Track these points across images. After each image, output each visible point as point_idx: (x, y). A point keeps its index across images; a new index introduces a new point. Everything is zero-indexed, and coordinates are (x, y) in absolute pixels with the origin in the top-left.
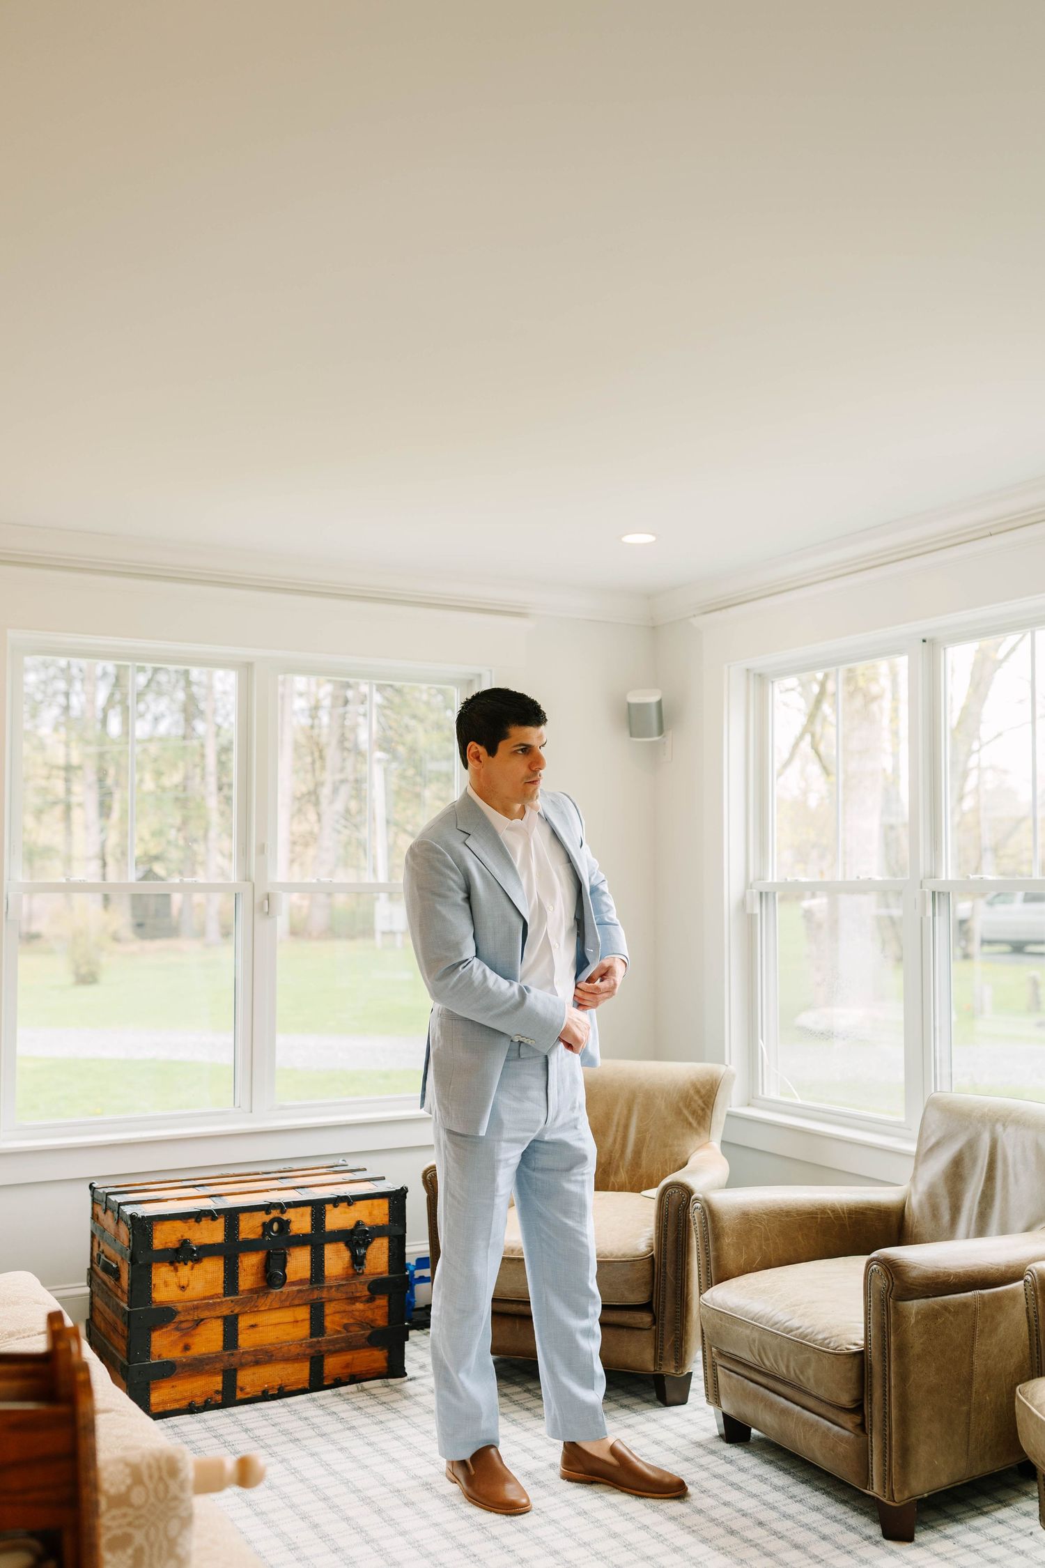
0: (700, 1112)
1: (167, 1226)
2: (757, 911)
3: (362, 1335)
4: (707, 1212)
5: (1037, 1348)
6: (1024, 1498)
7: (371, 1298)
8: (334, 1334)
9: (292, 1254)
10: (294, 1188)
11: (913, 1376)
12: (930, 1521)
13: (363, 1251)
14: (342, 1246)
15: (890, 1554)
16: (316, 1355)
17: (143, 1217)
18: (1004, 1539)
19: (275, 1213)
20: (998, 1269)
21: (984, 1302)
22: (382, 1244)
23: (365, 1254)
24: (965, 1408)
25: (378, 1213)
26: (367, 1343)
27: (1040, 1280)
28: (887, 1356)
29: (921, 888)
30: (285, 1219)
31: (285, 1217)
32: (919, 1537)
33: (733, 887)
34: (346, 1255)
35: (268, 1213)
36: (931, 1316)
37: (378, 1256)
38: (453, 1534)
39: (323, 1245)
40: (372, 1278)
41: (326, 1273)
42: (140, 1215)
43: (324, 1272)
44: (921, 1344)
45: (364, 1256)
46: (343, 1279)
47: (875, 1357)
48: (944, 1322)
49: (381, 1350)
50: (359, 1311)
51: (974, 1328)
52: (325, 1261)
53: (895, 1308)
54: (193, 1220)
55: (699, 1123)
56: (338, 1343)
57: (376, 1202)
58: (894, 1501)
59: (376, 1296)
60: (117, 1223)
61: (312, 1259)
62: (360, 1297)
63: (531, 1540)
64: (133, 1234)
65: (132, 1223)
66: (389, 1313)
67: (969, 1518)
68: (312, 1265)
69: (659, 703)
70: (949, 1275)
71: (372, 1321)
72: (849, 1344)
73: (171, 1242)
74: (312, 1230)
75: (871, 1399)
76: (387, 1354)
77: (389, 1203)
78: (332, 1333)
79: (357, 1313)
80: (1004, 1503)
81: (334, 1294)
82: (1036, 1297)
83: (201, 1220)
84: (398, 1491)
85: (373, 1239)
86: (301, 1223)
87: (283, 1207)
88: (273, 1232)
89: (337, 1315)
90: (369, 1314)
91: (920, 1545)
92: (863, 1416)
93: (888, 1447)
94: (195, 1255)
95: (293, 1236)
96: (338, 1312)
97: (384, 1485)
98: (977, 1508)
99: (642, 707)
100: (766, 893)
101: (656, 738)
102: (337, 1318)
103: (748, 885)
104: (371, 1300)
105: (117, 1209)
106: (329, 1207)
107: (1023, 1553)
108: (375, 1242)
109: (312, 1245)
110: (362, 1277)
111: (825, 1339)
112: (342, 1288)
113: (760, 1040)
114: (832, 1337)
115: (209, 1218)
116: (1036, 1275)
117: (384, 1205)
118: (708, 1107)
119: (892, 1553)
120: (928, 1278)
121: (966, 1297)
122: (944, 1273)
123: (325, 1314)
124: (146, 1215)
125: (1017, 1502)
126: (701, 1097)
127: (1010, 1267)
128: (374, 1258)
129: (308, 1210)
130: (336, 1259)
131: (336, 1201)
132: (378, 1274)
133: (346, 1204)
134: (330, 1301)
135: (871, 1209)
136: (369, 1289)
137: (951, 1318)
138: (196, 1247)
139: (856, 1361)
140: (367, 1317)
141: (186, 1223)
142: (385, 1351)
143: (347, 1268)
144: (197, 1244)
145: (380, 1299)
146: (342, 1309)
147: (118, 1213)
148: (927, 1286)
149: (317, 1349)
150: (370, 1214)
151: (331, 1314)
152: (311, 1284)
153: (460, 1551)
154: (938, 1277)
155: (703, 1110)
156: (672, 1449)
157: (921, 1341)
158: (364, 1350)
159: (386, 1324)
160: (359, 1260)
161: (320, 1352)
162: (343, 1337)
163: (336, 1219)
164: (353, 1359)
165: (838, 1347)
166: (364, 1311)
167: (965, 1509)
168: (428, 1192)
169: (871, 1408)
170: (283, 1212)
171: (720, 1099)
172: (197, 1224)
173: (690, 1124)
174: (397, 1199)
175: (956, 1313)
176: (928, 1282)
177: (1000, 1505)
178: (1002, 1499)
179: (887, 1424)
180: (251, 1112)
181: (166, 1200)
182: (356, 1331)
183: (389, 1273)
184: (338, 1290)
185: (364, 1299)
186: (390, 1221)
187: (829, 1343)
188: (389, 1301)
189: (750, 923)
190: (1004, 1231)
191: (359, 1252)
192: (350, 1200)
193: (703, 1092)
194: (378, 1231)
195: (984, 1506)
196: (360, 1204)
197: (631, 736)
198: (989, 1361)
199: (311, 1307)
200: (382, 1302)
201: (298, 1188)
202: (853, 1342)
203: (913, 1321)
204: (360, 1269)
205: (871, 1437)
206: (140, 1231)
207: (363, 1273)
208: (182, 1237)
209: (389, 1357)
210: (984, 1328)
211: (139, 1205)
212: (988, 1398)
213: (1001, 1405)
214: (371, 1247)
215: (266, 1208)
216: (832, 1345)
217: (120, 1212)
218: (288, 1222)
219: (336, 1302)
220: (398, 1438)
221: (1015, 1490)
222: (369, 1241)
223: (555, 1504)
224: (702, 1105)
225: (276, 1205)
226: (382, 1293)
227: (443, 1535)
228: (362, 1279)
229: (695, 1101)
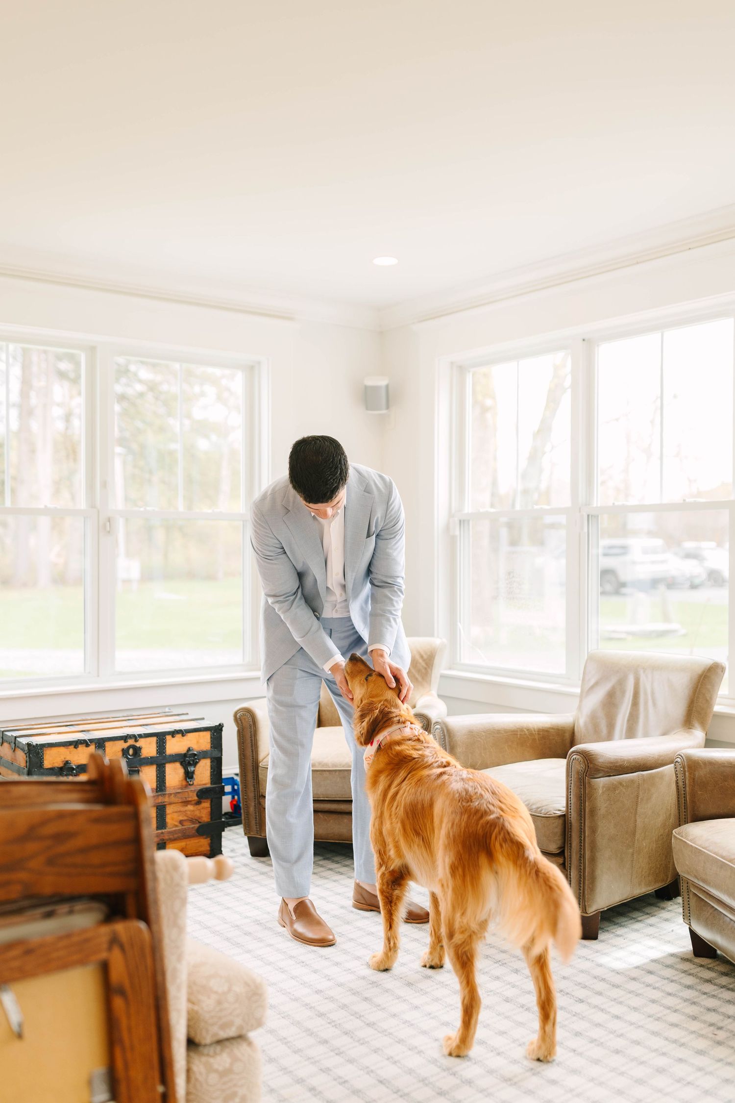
0: (423, 671)
1: (55, 750)
2: (457, 533)
3: (193, 828)
4: (445, 731)
5: (685, 806)
6: (663, 911)
7: (198, 802)
8: (173, 828)
9: (143, 771)
10: (141, 725)
11: (600, 829)
12: (605, 927)
13: (192, 769)
14: (178, 765)
15: (584, 947)
16: (161, 842)
17: (37, 744)
18: (655, 935)
19: (131, 742)
20: (653, 757)
21: (644, 780)
22: (206, 763)
23: (194, 771)
24: (631, 850)
25: (203, 742)
26: (196, 833)
27: (687, 760)
28: (583, 816)
29: (580, 512)
30: (138, 746)
31: (138, 745)
32: (601, 936)
33: (440, 516)
34: (181, 771)
35: (126, 741)
36: (613, 788)
37: (203, 773)
38: (284, 950)
39: (165, 764)
40: (199, 788)
41: (167, 784)
42: (34, 744)
43: (165, 784)
44: (606, 807)
45: (193, 772)
46: (179, 789)
47: (573, 817)
48: (619, 793)
49: (206, 838)
50: (190, 811)
51: (638, 797)
52: (167, 776)
53: (589, 783)
54: (73, 746)
55: (423, 678)
56: (176, 834)
57: (202, 734)
58: (586, 913)
59: (202, 800)
60: (14, 751)
61: (157, 774)
62: (191, 801)
63: (339, 951)
64: (30, 757)
65: (28, 749)
66: (211, 812)
67: (631, 924)
68: (157, 779)
69: (387, 386)
70: (624, 761)
71: (199, 818)
72: (556, 810)
73: (57, 763)
74: (157, 753)
75: (571, 846)
76: (210, 841)
77: (211, 735)
78: (171, 826)
79: (189, 813)
80: (651, 915)
81: (173, 799)
82: (685, 771)
83: (78, 747)
84: (237, 926)
85: (199, 760)
86: (149, 749)
87: (135, 737)
88: (130, 756)
89: (175, 814)
90: (197, 813)
91: (602, 941)
92: (565, 858)
93: (582, 877)
94: (75, 772)
95: (144, 758)
96: (176, 812)
97: (225, 923)
98: (634, 918)
99: (376, 389)
100: (464, 521)
101: (384, 412)
102: (175, 816)
103: (451, 515)
104: (198, 803)
105: (13, 741)
106: (168, 737)
107: (669, 942)
108: (201, 762)
109: (157, 765)
110: (192, 786)
111: (538, 808)
112: (178, 795)
113: (459, 624)
114: (543, 806)
115: (84, 745)
116: (684, 757)
117: (207, 736)
118: (429, 667)
119: (585, 946)
120: (611, 763)
121: (633, 776)
122: (621, 759)
123: (167, 813)
124: (38, 743)
125: (659, 914)
126: (424, 660)
127: (660, 756)
128: (201, 774)
129: (154, 739)
130: (174, 774)
131: (173, 733)
132: (204, 785)
133: (180, 735)
134: (170, 804)
135: (553, 728)
136: (197, 796)
137: (624, 790)
138: (75, 766)
139: (561, 821)
140: (195, 815)
141: (68, 749)
142: (209, 839)
143: (182, 780)
144: (76, 764)
145: (204, 802)
146: (179, 809)
147: (15, 743)
148: (610, 768)
149: (161, 838)
150: (198, 742)
151: (171, 813)
152: (157, 792)
153: (292, 960)
154: (617, 762)
155: (426, 669)
156: (421, 893)
157: (605, 805)
158: (193, 839)
159: (209, 820)
160: (190, 775)
161: (163, 840)
162: (179, 829)
163: (174, 746)
164: (186, 845)
165: (548, 812)
166: (194, 811)
167: (626, 919)
168: (238, 727)
169: (570, 852)
170: (136, 741)
171: (436, 661)
172: (75, 749)
173: (417, 679)
174: (216, 732)
175: (627, 786)
176: (611, 765)
177: (648, 916)
178: (649, 912)
179: (582, 862)
180: (98, 676)
181: (50, 734)
182: (189, 825)
183: (211, 784)
184: (176, 796)
185: (193, 802)
186: (211, 747)
187: (542, 810)
188: (211, 804)
189: (452, 542)
190: (646, 735)
191: (191, 769)
192: (183, 733)
193: (425, 657)
194: (203, 755)
195: (638, 917)
196: (190, 735)
197: (367, 409)
198: (646, 819)
199: (157, 808)
200: (206, 804)
201: (144, 725)
202: (558, 809)
203: (600, 792)
204: (191, 781)
205: (570, 872)
206: (35, 754)
207: (193, 784)
208: (65, 759)
209: (211, 843)
210: (643, 797)
211: (30, 738)
212: (644, 844)
213: (652, 849)
214: (198, 766)
215: (124, 739)
216: (543, 811)
217: (17, 743)
218: (140, 748)
219: (174, 805)
220: (228, 894)
221: (657, 907)
222: (197, 762)
223: (350, 930)
224: (425, 665)
225: (131, 736)
226: (207, 798)
227: (276, 951)
228: (192, 788)
229: (420, 663)
